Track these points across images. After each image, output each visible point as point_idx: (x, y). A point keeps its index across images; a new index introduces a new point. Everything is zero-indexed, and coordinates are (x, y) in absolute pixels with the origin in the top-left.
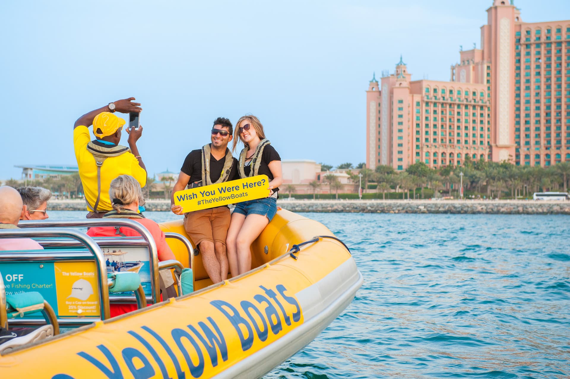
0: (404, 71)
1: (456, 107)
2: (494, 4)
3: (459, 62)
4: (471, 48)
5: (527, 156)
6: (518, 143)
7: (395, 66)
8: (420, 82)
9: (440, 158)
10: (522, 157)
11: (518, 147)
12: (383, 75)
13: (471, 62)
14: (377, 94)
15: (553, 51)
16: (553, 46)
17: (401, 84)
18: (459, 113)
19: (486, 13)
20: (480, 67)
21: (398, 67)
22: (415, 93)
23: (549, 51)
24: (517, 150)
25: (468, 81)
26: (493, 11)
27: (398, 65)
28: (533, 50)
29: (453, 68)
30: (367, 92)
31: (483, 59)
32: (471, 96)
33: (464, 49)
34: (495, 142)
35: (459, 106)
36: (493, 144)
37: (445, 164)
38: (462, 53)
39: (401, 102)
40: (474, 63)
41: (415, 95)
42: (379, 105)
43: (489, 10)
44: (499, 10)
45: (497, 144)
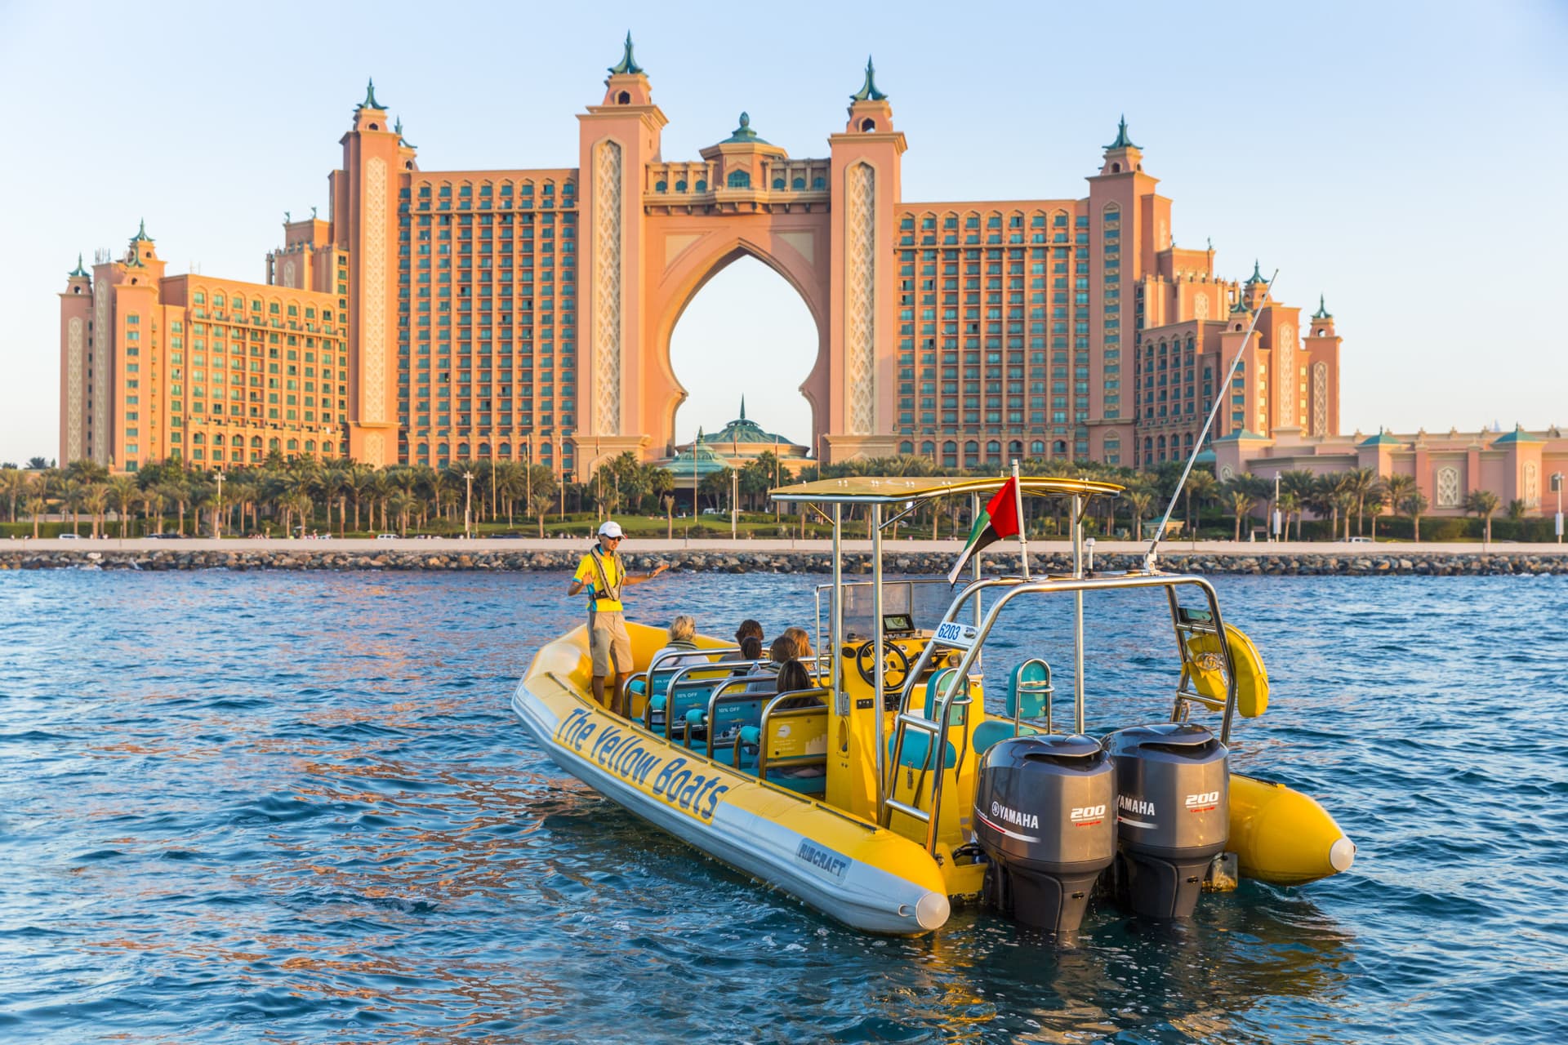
0: (148, 255)
1: (267, 338)
2: (355, 127)
3: (282, 246)
4: (307, 217)
5: (424, 448)
6: (405, 420)
7: (129, 242)
8: (182, 280)
9: (230, 448)
10: (413, 450)
11: (404, 429)
12: (97, 259)
13: (307, 246)
14: (86, 301)
15: (476, 232)
16: (476, 221)
17: (134, 281)
18: (273, 352)
19: (341, 147)
20: (324, 256)
21: (134, 243)
22: (169, 304)
23: (467, 231)
24: (402, 434)
25: (299, 284)
26: (352, 140)
27: (135, 240)
28: (436, 229)
29: (270, 259)
30: (61, 295)
31: (331, 240)
32: (302, 318)
33: (293, 220)
34: (356, 417)
35: (274, 337)
36: (351, 423)
37: (242, 460)
38: (288, 226)
39: (134, 319)
40: (312, 249)
41: (169, 308)
42: (91, 326)
43: (345, 141)
44: (364, 141)
45: (360, 421)
